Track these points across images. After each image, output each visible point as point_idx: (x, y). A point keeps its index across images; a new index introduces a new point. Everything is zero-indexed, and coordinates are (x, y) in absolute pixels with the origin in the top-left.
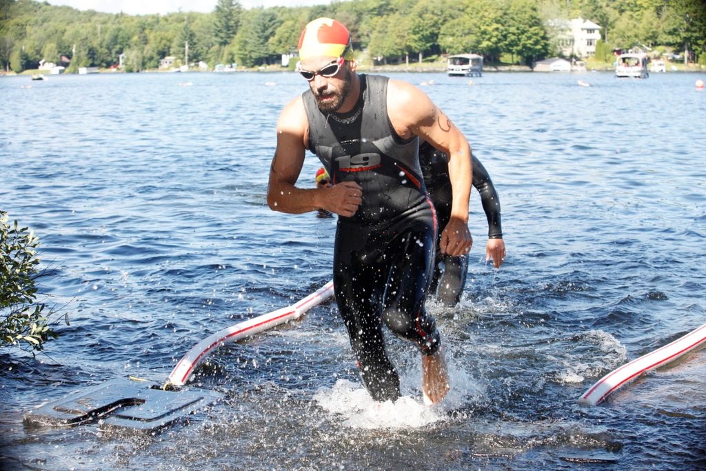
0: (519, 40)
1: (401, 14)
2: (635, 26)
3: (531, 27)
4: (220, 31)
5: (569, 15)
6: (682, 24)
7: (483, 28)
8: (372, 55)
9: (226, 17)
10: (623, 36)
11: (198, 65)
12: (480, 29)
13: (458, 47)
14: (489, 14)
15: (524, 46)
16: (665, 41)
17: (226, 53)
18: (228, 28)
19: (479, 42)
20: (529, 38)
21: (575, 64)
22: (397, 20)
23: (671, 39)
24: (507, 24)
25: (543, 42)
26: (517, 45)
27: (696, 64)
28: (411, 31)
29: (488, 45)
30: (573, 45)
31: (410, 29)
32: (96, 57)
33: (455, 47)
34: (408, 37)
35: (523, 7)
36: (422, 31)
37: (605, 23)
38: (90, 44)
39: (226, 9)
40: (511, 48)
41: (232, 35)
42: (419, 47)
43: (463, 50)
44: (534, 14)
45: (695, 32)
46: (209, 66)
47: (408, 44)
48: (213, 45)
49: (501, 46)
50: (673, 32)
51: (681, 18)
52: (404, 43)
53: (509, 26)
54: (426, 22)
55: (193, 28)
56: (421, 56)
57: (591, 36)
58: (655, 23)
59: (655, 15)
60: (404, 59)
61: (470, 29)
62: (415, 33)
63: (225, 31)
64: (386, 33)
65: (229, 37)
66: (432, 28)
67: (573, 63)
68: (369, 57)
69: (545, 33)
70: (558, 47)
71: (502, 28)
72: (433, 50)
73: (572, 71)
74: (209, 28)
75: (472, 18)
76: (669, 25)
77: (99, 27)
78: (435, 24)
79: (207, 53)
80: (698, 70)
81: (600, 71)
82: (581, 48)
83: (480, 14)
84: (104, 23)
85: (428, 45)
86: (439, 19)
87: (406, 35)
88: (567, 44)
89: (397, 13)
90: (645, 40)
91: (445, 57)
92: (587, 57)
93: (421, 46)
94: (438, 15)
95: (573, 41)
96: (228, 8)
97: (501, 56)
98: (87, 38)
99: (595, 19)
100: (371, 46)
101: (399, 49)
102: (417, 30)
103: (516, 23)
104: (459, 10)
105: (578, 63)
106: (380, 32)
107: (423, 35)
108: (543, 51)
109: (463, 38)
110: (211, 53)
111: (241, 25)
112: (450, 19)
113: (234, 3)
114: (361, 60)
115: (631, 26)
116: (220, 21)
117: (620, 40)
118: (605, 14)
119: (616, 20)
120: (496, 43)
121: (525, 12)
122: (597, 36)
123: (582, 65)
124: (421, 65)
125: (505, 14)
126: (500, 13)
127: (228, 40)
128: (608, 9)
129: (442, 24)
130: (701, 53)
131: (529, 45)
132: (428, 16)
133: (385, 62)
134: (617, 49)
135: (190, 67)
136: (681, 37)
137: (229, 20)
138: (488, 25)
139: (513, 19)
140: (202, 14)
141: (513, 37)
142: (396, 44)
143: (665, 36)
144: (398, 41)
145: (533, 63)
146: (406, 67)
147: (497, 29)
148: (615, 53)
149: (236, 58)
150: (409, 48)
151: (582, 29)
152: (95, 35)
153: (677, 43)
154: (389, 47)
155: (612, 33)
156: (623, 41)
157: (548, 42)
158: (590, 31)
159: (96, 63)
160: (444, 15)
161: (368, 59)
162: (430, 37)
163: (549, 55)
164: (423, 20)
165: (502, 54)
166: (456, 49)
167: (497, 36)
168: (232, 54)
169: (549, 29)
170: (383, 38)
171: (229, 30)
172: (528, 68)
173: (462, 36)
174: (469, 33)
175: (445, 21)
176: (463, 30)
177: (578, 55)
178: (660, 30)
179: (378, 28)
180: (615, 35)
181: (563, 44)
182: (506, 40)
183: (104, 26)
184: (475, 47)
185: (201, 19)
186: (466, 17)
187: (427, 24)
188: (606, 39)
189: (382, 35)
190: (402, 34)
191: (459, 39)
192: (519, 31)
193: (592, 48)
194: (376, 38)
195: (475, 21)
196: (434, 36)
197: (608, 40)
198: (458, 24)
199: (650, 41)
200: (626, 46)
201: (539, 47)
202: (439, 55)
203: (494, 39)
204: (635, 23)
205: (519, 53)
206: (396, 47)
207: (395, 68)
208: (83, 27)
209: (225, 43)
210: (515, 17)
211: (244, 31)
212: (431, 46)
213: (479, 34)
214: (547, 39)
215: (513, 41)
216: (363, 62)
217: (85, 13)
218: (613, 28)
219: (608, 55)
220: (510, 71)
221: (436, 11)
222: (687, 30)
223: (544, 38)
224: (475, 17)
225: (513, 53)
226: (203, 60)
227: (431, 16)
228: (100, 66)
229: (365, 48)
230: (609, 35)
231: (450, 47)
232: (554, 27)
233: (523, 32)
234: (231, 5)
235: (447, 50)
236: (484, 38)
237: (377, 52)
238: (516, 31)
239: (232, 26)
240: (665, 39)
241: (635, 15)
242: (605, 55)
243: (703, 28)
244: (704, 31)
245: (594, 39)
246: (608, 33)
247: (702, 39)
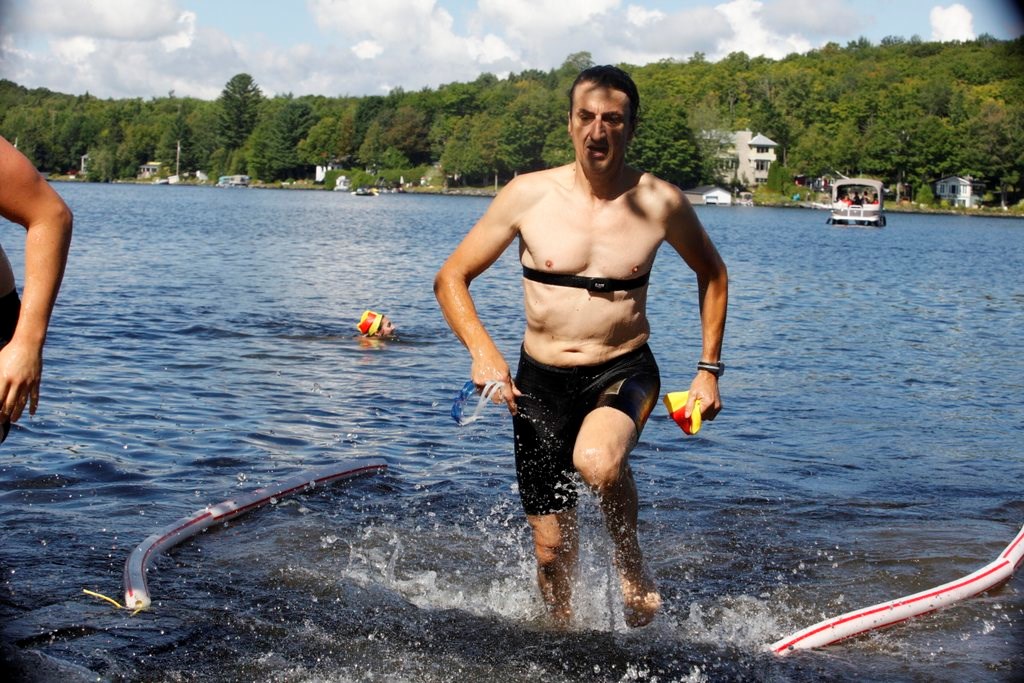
0: (659, 158)
1: (490, 114)
2: (826, 143)
3: (676, 139)
4: (228, 128)
5: (732, 125)
6: (895, 144)
8: (446, 172)
9: (237, 107)
10: (808, 156)
11: (194, 176)
15: (666, 167)
16: (868, 168)
17: (235, 160)
18: (240, 123)
20: (674, 156)
21: (738, 194)
22: (486, 122)
23: (877, 164)
24: (642, 135)
25: (693, 162)
26: (656, 165)
27: (913, 202)
28: (503, 139)
30: (737, 167)
31: (502, 136)
32: (47, 157)
34: (499, 148)
35: (667, 111)
36: (519, 139)
37: (784, 141)
38: (38, 139)
39: (238, 96)
41: (245, 135)
42: (514, 163)
44: (682, 121)
45: (913, 155)
46: (210, 179)
47: (499, 157)
48: (217, 148)
50: (882, 155)
51: (893, 134)
52: (492, 156)
53: (645, 137)
54: (525, 127)
55: (189, 121)
57: (763, 156)
58: (856, 142)
59: (856, 129)
60: (491, 180)
62: (509, 142)
63: (236, 128)
64: (467, 140)
65: (241, 138)
66: (534, 137)
67: (735, 195)
68: (441, 175)
69: (697, 149)
70: (715, 170)
73: (733, 204)
74: (212, 122)
76: (876, 144)
77: (53, 113)
78: (539, 131)
79: (208, 159)
80: (916, 210)
81: (774, 207)
82: (748, 171)
84: (62, 108)
85: (528, 160)
86: (545, 124)
87: (496, 144)
88: (727, 167)
89: (485, 113)
90: (841, 164)
92: (756, 187)
93: (517, 162)
94: (543, 118)
95: (736, 162)
96: (241, 95)
98: (35, 129)
99: (769, 131)
100: (445, 158)
101: (486, 165)
102: (512, 137)
103: (655, 134)
105: (743, 194)
106: (459, 139)
107: (520, 146)
108: (692, 175)
110: (213, 159)
111: (259, 121)
112: (560, 124)
113: (250, 88)
114: (430, 179)
115: (821, 144)
116: (228, 114)
117: (804, 163)
118: (783, 125)
119: (801, 134)
121: (670, 119)
122: (771, 156)
123: (748, 198)
127: (239, 141)
128: (788, 118)
129: (549, 131)
130: (920, 186)
131: (673, 166)
132: (529, 118)
133: (464, 182)
134: (799, 176)
135: (181, 178)
136: (892, 163)
137: (242, 113)
139: (651, 127)
140: (203, 102)
141: (650, 154)
142: (481, 157)
143: (870, 160)
144: (484, 152)
148: (797, 182)
149: (249, 167)
150: (500, 164)
151: (751, 146)
152: (47, 125)
153: (885, 170)
154: (471, 161)
155: (794, 153)
156: (808, 164)
157: (701, 164)
158: (762, 149)
159: (47, 166)
160: (553, 118)
161: (439, 177)
162: (530, 148)
163: (701, 183)
164: (522, 124)
168: (244, 162)
169: (702, 144)
170: (463, 147)
171: (241, 127)
175: (553, 126)
177: (742, 183)
178: (862, 151)
179: (455, 133)
180: (797, 156)
181: (722, 167)
182: (640, 158)
183: (60, 113)
185: (202, 109)
187: (527, 130)
188: (786, 160)
189: (461, 143)
190: (490, 143)
192: (660, 146)
193: (764, 174)
194: (452, 148)
196: (537, 147)
197: (788, 163)
199: (848, 167)
200: (812, 173)
201: (688, 169)
204: (827, 139)
206: (481, 161)
207: (479, 191)
208: (30, 113)
209: (234, 146)
210: (655, 124)
211: (262, 129)
212: (531, 163)
214: (700, 159)
215: (649, 159)
216: (432, 180)
217: (35, 93)
218: (796, 145)
219: (786, 185)
221: (541, 112)
222: (902, 153)
223: (695, 156)
226: (201, 169)
227: (533, 118)
228: (52, 171)
229: (437, 160)
230: (789, 155)
232: (710, 141)
233: (665, 147)
234: (245, 90)
237: (454, 168)
238: (655, 146)
239: (245, 122)
240: (870, 164)
241: (827, 128)
242: (782, 184)
243: (925, 150)
244: (926, 155)
245: (768, 161)
246: (787, 152)
247: (923, 166)
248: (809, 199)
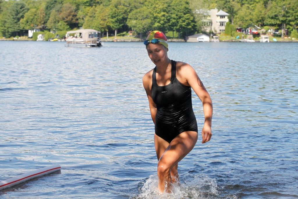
0: (178, 22)
1: (104, 5)
2: (250, 13)
3: (185, 14)
5: (209, 7)
6: (280, 12)
7: (155, 15)
10: (242, 19)
12: (153, 15)
13: (140, 26)
14: (159, 6)
15: (181, 26)
16: (269, 23)
19: (152, 24)
20: (184, 21)
21: (212, 37)
22: (102, 9)
23: (273, 22)
24: (170, 12)
25: (192, 24)
26: (176, 25)
27: (289, 37)
28: (110, 16)
29: (158, 26)
30: (211, 25)
31: (109, 15)
33: (138, 26)
34: (108, 20)
35: (180, 2)
36: (117, 16)
37: (232, 12)
40: (172, 28)
42: (115, 26)
43: (142, 28)
44: (187, 6)
45: (289, 17)
47: (108, 24)
49: (166, 26)
50: (275, 17)
51: (280, 8)
52: (105, 24)
53: (171, 14)
54: (119, 10)
56: (116, 32)
57: (223, 20)
58: (263, 12)
59: (264, 6)
60: (105, 34)
61: (147, 15)
62: (113, 17)
64: (94, 17)
66: (124, 15)
67: (211, 37)
69: (194, 18)
70: (202, 27)
71: (167, 15)
72: (124, 29)
73: (210, 41)
75: (148, 8)
76: (272, 12)
78: (125, 12)
80: (290, 41)
81: (228, 42)
82: (216, 27)
83: (154, 6)
85: (121, 25)
86: (128, 9)
87: (107, 19)
88: (207, 25)
89: (101, 5)
90: (257, 22)
91: (131, 33)
92: (220, 33)
93: (116, 26)
94: (126, 6)
95: (211, 23)
97: (167, 33)
99: (225, 9)
100: (85, 25)
101: (103, 28)
102: (114, 15)
103: (176, 12)
104: (140, 3)
105: (214, 37)
106: (91, 17)
107: (117, 19)
108: (192, 29)
109: (142, 21)
111: (2, 11)
112: (134, 9)
115: (248, 13)
117: (241, 22)
118: (231, 6)
119: (239, 10)
120: (163, 24)
121: (182, 5)
122: (226, 20)
123: (217, 38)
124: (116, 38)
125: (169, 6)
126: (166, 5)
128: (233, 3)
129: (129, 12)
130: (292, 30)
131: (183, 26)
132: (120, 7)
134: (239, 28)
136: (279, 20)
138: (158, 13)
139: (174, 9)
141: (174, 21)
142: (100, 24)
143: (269, 20)
144: (102, 22)
145: (186, 37)
146: (107, 39)
147: (164, 15)
148: (238, 31)
150: (109, 27)
151: (217, 16)
153: (277, 24)
154: (96, 26)
155: (236, 18)
156: (243, 23)
157: (196, 24)
158: (222, 17)
160: (131, 7)
162: (121, 20)
163: (196, 32)
164: (118, 9)
165: (167, 31)
166: (138, 28)
167: (164, 20)
169: (196, 16)
170: (92, 20)
172: (183, 40)
173: (142, 20)
174: (146, 18)
175: (131, 10)
176: (142, 16)
177: (214, 32)
178: (266, 16)
179: (89, 14)
180: (238, 20)
181: (205, 25)
182: (169, 23)
184: (150, 27)
186: (145, 7)
187: (120, 12)
188: (233, 21)
189: (92, 18)
190: (104, 18)
191: (140, 21)
192: (178, 17)
193: (223, 28)
194: (88, 20)
195: (150, 10)
196: (125, 19)
197: (233, 23)
198: (140, 12)
199: (260, 23)
200: (244, 26)
201: (190, 27)
202: (127, 32)
203: (162, 22)
204: (251, 11)
205: (178, 30)
206: (101, 26)
210: (175, 8)
211: (4, 14)
212: (122, 26)
213: (152, 19)
214: (195, 22)
215: (173, 23)
218: (237, 14)
219: (233, 32)
220: (172, 42)
221: (126, 4)
222: (284, 16)
223: (193, 21)
224: (150, 8)
225: (173, 31)
227: (123, 7)
229: (81, 26)
230: (234, 19)
231: (134, 27)
232: (199, 14)
233: (180, 18)
235: (133, 29)
236: (156, 21)
238: (176, 17)
240: (270, 22)
241: (250, 7)
242: (231, 32)
243: (294, 14)
244: (295, 16)
245: (225, 22)
246: (233, 18)
247: (293, 21)
248: (243, 38)
